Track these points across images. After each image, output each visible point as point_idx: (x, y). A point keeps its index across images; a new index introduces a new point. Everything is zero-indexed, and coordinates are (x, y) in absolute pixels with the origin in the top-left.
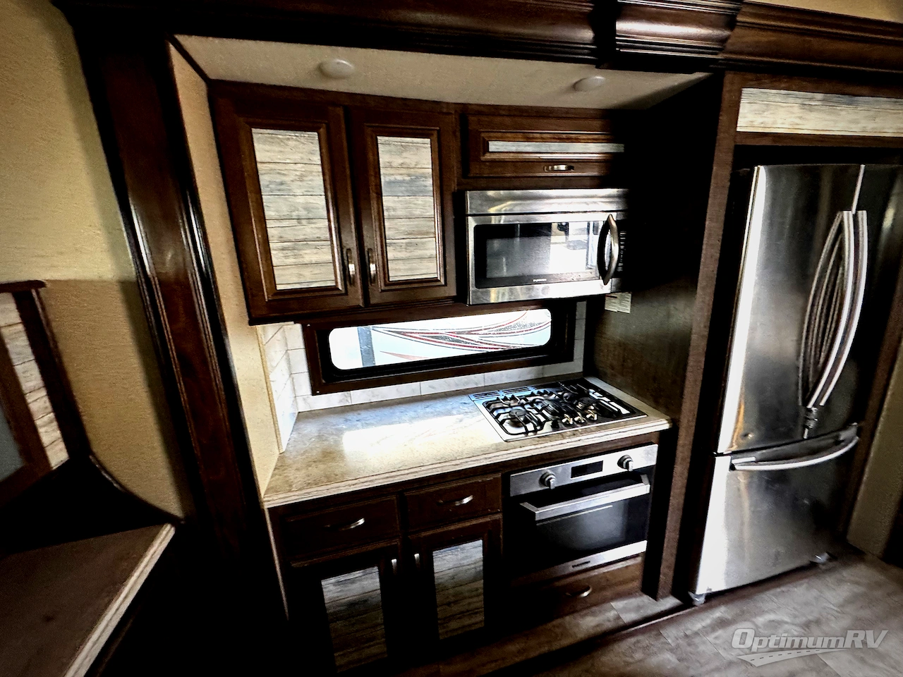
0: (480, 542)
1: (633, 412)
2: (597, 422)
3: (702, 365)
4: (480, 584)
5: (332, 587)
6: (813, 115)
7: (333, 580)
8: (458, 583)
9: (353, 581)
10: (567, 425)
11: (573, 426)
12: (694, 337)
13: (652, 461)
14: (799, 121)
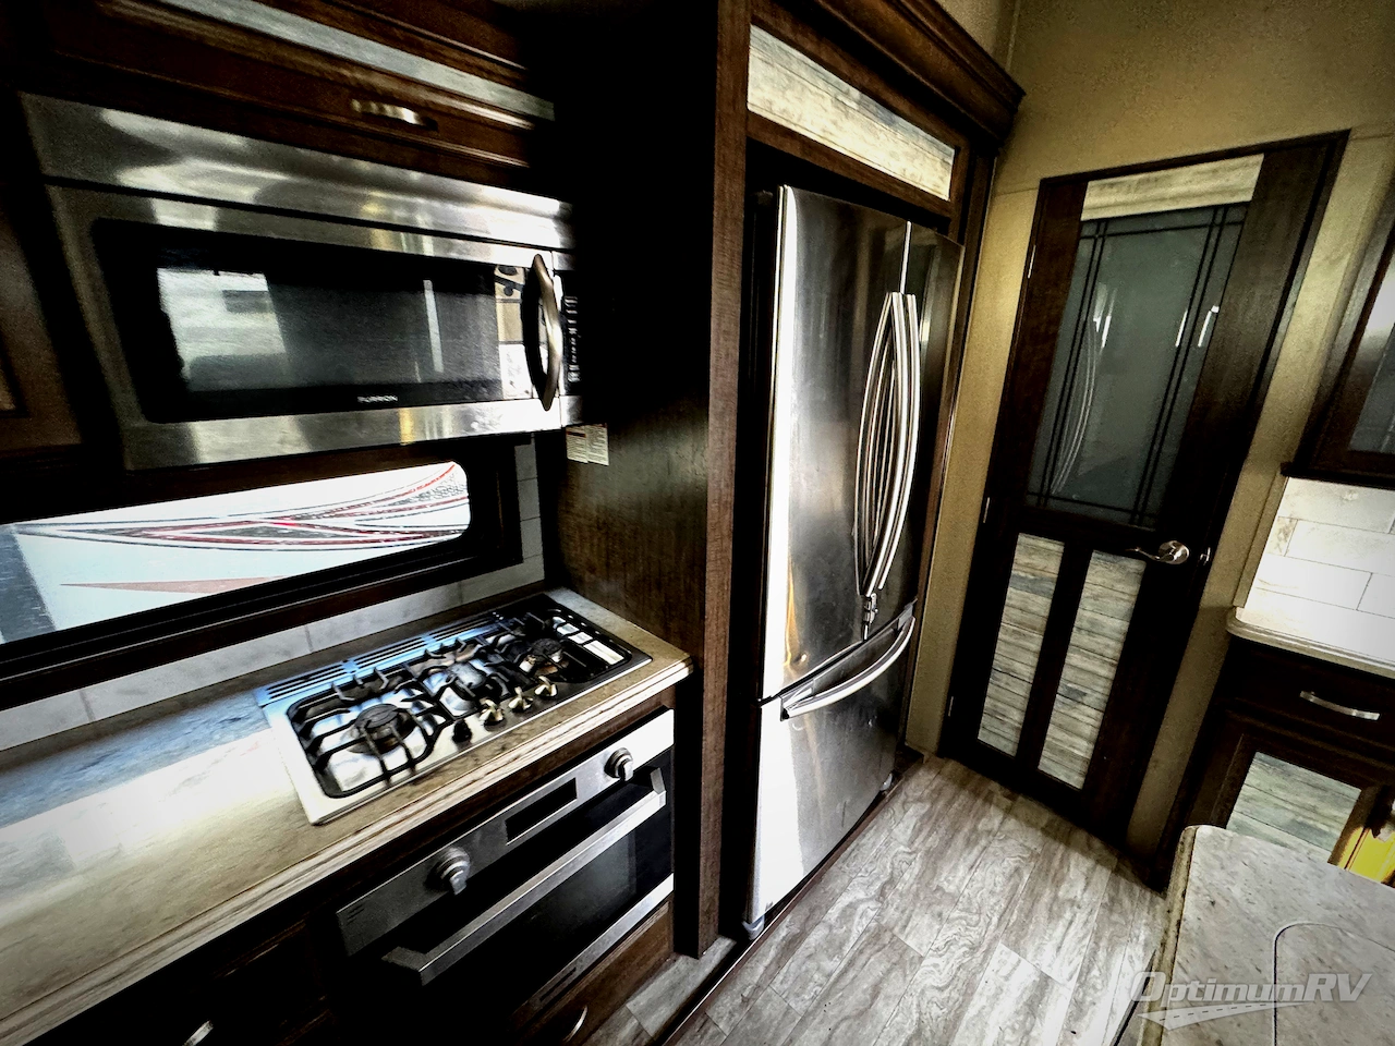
1: (631, 655)
3: (730, 555)
6: (848, 124)
12: (712, 508)
14: (832, 128)
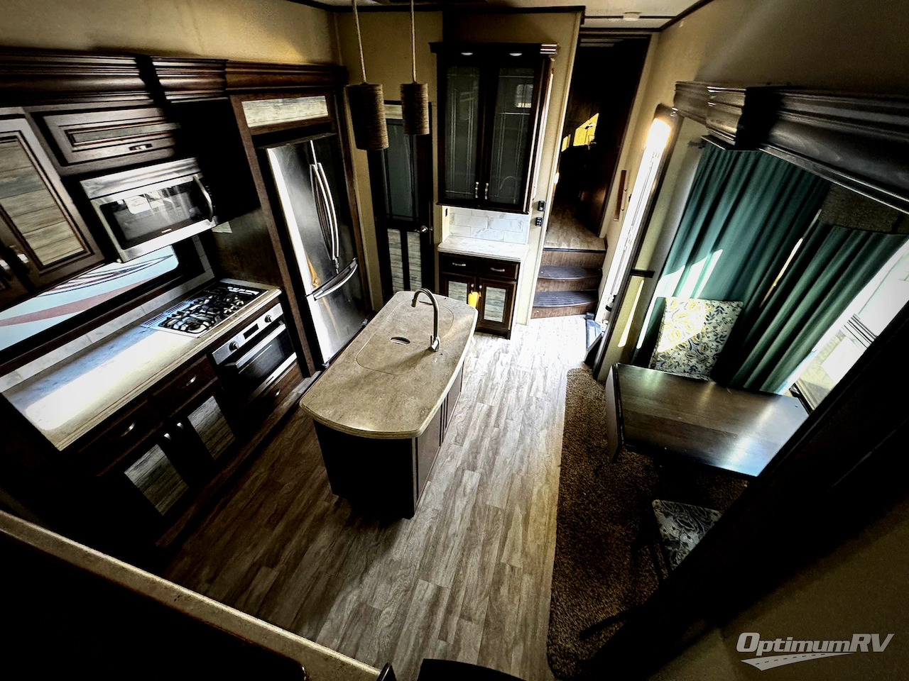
0: (212, 397)
1: (261, 291)
2: (244, 305)
4: (223, 419)
5: (133, 472)
6: (281, 111)
7: (132, 468)
8: (210, 425)
9: (146, 461)
10: (228, 313)
11: (233, 313)
12: (271, 233)
13: (281, 313)
14: (276, 116)
